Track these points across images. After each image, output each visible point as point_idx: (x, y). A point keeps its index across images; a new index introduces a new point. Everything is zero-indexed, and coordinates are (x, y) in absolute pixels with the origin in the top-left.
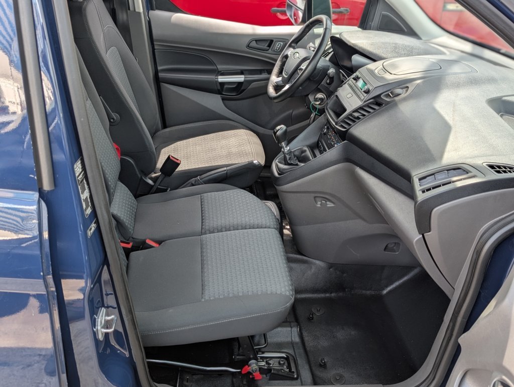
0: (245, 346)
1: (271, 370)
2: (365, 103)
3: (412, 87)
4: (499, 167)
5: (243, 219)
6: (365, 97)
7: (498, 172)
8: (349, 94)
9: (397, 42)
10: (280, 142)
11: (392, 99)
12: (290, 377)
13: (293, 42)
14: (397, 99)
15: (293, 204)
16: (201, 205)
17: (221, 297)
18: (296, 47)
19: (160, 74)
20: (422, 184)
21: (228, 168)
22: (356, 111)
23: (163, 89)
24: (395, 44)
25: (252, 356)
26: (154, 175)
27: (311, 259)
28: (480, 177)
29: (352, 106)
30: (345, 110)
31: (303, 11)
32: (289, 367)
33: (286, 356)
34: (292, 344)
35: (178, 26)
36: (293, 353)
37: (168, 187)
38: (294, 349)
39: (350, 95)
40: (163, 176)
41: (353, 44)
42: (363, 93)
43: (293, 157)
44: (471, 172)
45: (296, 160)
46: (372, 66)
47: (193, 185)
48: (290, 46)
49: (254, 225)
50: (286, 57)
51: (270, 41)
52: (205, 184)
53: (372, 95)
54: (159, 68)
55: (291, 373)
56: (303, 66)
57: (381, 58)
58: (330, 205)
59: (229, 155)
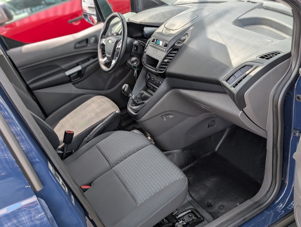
0: (170, 217)
1: (189, 223)
2: (168, 53)
3: (189, 32)
4: (266, 56)
5: (130, 147)
6: (166, 49)
7: (268, 59)
8: (154, 51)
9: (163, 11)
10: (128, 94)
11: (182, 44)
12: (200, 221)
13: (102, 35)
14: (184, 42)
15: (150, 125)
16: (100, 151)
17: (148, 198)
18: (105, 37)
19: (30, 86)
20: (230, 83)
21: (103, 122)
22: (165, 58)
23: (35, 94)
24: (163, 13)
25: (175, 221)
26: (60, 147)
27: (172, 151)
28: (261, 66)
29: (161, 57)
30: (158, 61)
31: (96, 15)
32: (196, 216)
33: (191, 211)
34: (190, 203)
35: (28, 53)
36: (193, 208)
37: (72, 150)
38: (192, 205)
39: (156, 52)
40: (67, 144)
41: (140, 22)
42: (164, 47)
43: (138, 99)
44: (254, 65)
45: (141, 100)
46: (159, 30)
47: (88, 142)
48: (102, 38)
49: (138, 148)
50: (103, 45)
51: (86, 40)
52: (94, 137)
53: (170, 46)
54: (28, 83)
55: (199, 219)
56: (119, 46)
57: (161, 24)
58: (171, 117)
59: (97, 115)
